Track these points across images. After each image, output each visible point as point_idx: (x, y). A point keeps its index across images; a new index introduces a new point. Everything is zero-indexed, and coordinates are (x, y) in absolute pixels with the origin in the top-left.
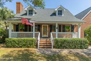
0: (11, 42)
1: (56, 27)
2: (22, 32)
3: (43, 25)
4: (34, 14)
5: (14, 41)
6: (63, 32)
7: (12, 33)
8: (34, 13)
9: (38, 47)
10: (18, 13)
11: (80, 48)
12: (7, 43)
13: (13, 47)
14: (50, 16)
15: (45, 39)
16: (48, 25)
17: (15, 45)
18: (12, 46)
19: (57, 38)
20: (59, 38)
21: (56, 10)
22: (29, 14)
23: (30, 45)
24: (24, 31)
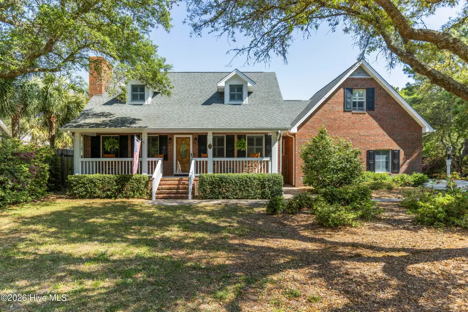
0: (85, 184)
1: (208, 144)
2: (110, 160)
3: (175, 136)
4: (150, 99)
5: (91, 181)
6: (238, 156)
7: (82, 162)
8: (151, 94)
9: (154, 196)
10: (96, 94)
11: (259, 196)
12: (75, 188)
13: (88, 198)
14: (203, 104)
15: (178, 178)
16: (191, 136)
17: (95, 193)
18: (86, 194)
19: (210, 173)
20: (216, 174)
21: (222, 84)
22: (134, 98)
23: (134, 192)
24: (117, 157)
